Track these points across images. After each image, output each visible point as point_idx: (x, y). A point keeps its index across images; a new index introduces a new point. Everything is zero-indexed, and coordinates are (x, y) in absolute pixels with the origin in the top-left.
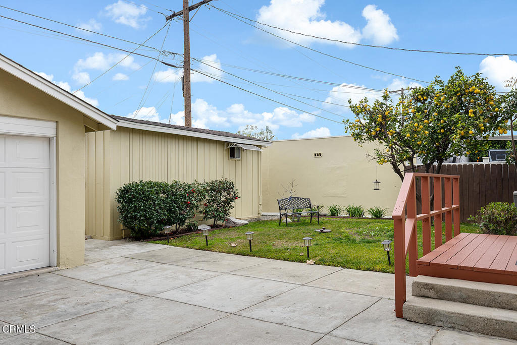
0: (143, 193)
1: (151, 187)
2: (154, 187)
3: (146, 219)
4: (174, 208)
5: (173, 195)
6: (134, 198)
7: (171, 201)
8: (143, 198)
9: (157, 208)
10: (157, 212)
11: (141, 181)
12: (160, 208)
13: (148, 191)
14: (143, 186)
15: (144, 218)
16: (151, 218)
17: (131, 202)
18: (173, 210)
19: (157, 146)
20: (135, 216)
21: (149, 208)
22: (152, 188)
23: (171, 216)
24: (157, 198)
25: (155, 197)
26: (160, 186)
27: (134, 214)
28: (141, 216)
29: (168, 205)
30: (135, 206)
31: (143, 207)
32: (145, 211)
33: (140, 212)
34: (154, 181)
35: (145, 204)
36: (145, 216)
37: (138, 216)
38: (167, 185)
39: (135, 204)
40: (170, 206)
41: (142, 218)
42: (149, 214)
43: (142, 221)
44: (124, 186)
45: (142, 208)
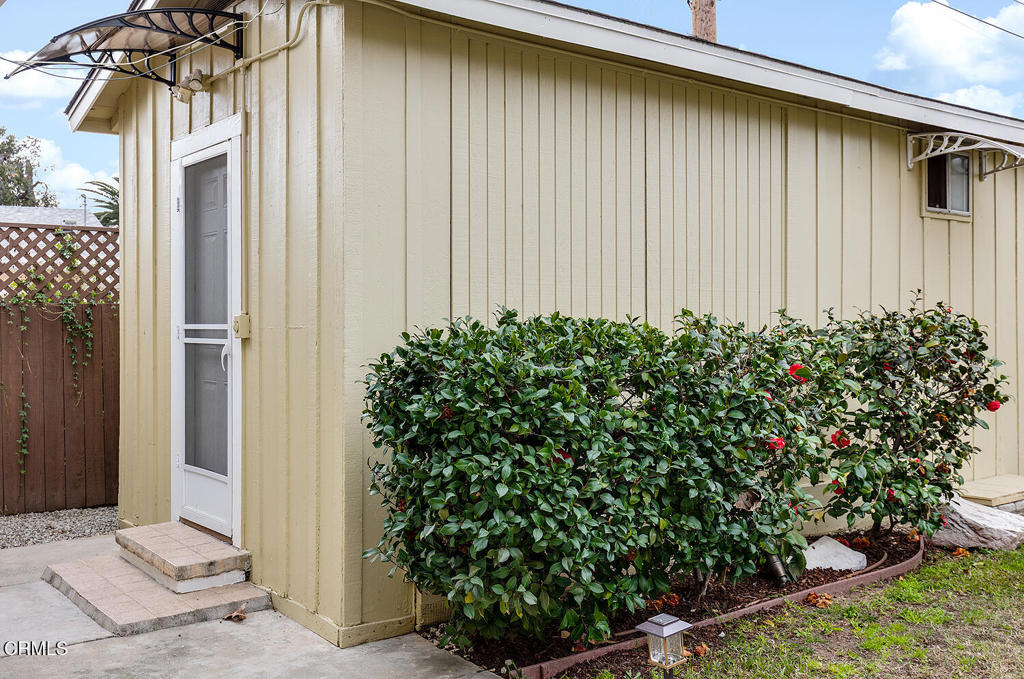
0: (510, 396)
1: (562, 355)
2: (581, 354)
3: (531, 557)
4: (699, 484)
5: (693, 401)
6: (458, 425)
7: (678, 437)
8: (508, 422)
9: (598, 484)
10: (599, 510)
11: (508, 318)
12: (618, 486)
13: (542, 381)
14: (510, 346)
15: (517, 553)
16: (559, 551)
17: (440, 445)
18: (693, 493)
19: (609, 123)
20: (464, 538)
21: (548, 490)
22: (567, 361)
23: (677, 530)
24: (598, 424)
25: (585, 421)
26: (618, 348)
27: (453, 528)
28: (496, 542)
29: (663, 467)
30: (461, 477)
31: (511, 483)
32: (525, 509)
33: (489, 515)
34: (579, 315)
35: (520, 463)
36: (524, 540)
37: (479, 545)
38: (652, 341)
39: (463, 464)
40: (673, 474)
41: (504, 555)
42: (545, 528)
43: (502, 573)
44: (403, 344)
45: (502, 490)
